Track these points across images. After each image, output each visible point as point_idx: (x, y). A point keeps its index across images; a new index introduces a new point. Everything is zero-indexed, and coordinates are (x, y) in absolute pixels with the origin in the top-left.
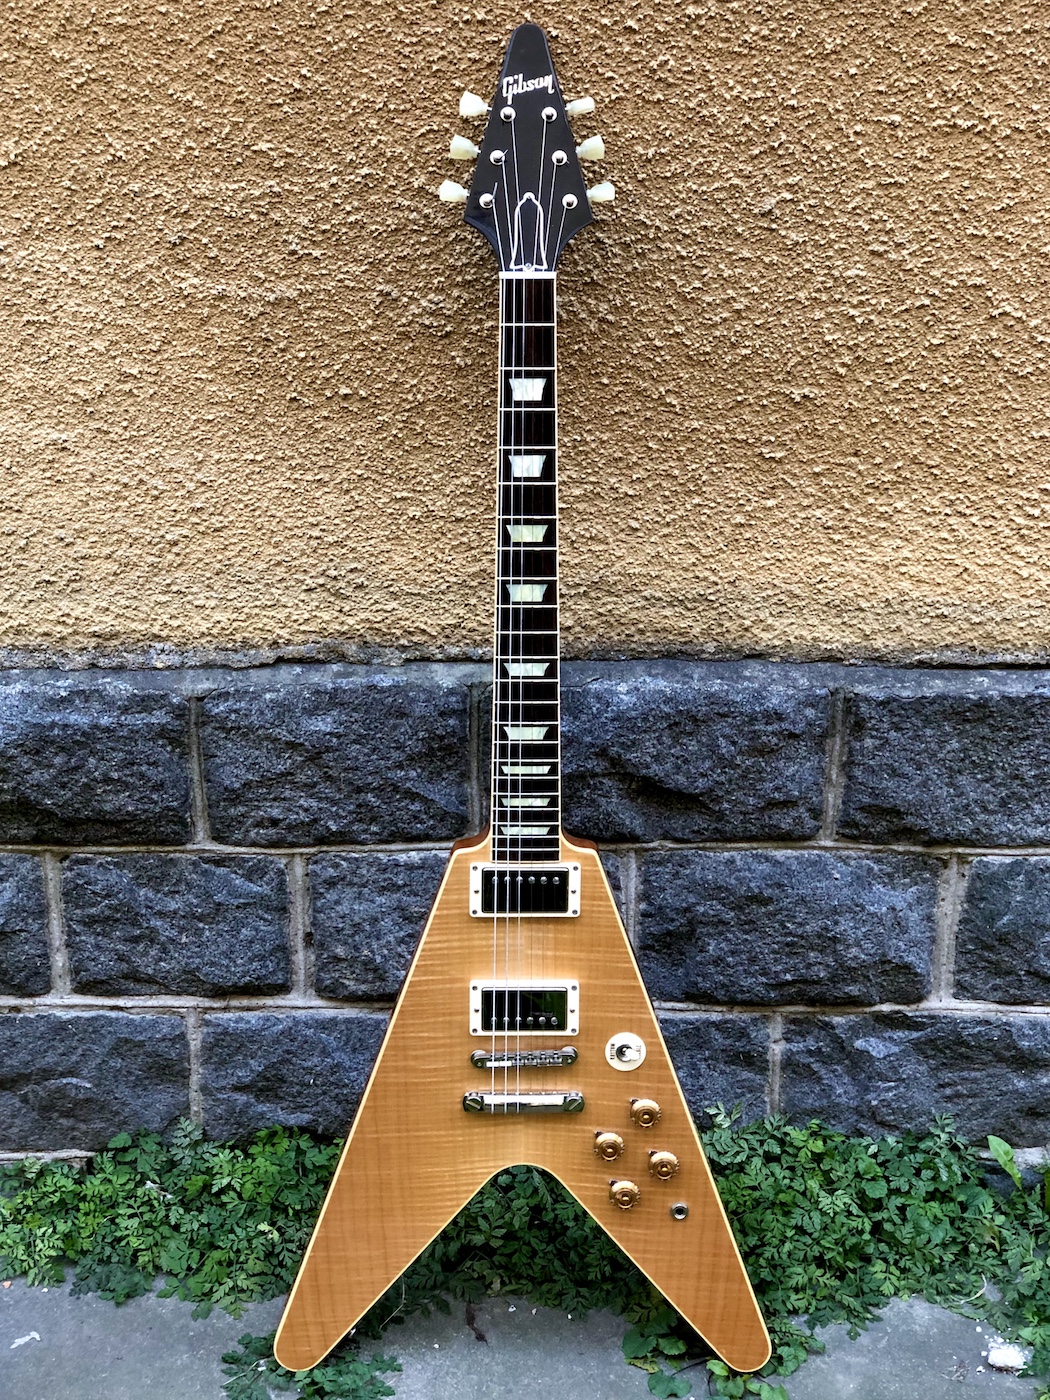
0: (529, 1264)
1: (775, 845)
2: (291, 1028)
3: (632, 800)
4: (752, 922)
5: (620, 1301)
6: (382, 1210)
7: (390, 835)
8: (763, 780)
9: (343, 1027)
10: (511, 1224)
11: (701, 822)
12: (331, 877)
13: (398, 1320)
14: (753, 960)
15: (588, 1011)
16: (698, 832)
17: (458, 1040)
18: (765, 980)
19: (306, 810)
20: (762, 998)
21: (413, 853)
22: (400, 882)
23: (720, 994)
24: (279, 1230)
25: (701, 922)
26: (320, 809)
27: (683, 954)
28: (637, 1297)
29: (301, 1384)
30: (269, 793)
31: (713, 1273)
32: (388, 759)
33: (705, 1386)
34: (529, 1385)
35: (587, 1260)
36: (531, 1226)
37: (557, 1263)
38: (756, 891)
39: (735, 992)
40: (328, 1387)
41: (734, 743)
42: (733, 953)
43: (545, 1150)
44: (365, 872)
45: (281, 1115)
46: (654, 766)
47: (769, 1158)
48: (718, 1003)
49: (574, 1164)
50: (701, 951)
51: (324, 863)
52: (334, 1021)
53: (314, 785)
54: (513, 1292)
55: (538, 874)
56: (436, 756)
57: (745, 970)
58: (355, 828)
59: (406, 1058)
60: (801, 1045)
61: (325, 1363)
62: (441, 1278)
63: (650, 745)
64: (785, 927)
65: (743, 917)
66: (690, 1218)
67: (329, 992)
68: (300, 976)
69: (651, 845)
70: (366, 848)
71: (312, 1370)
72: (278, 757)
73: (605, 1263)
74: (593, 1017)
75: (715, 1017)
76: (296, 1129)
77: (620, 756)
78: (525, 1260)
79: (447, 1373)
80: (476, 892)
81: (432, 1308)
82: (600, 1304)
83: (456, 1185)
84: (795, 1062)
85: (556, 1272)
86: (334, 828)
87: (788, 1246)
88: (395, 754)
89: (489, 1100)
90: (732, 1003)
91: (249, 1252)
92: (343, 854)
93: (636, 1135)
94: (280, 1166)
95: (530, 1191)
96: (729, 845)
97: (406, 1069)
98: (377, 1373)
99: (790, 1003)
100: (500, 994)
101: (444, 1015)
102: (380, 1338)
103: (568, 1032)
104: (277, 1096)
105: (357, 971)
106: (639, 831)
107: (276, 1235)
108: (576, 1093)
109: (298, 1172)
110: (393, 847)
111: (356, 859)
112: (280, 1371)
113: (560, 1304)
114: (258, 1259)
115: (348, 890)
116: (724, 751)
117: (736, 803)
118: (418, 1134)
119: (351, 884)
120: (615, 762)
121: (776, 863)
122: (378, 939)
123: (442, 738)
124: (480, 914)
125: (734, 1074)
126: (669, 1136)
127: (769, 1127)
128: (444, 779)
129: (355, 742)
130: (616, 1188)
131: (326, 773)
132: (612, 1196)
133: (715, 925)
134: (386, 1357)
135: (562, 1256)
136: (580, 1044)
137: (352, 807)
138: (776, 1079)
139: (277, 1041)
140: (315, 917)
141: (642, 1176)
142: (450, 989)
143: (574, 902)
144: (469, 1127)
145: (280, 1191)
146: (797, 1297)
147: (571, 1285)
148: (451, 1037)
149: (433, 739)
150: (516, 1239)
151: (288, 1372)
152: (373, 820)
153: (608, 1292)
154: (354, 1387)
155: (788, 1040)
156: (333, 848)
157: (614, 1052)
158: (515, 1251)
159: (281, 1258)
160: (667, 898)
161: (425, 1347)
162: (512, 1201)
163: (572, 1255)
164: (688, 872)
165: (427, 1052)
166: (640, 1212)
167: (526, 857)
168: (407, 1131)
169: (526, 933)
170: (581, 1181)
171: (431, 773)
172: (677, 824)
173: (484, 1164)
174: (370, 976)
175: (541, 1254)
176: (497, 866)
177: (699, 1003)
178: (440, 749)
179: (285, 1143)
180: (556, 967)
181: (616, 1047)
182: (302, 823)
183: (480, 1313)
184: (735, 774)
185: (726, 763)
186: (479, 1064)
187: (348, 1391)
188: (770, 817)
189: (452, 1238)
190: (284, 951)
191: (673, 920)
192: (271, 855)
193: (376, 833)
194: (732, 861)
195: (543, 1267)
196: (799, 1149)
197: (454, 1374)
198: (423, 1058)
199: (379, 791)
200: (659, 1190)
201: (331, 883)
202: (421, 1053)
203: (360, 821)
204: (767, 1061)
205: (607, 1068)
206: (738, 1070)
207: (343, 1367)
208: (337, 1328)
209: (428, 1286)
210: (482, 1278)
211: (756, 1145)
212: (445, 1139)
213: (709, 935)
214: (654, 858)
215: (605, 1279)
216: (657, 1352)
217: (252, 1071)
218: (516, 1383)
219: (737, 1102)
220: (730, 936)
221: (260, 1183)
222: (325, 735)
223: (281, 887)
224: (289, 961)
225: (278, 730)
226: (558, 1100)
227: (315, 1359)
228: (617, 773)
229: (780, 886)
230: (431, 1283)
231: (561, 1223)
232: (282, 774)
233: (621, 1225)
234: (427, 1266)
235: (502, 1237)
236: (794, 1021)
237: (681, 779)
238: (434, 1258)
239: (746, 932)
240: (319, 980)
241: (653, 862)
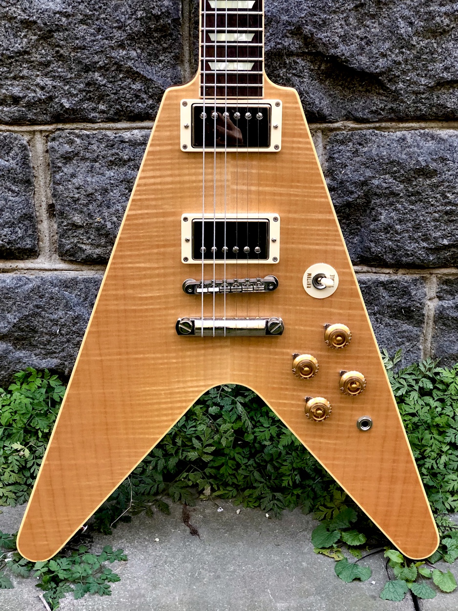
0: (234, 475)
1: (440, 125)
2: (39, 287)
3: (321, 81)
4: (418, 193)
5: (308, 503)
6: (107, 424)
7: (116, 114)
8: (433, 61)
9: (82, 286)
10: (220, 443)
11: (378, 102)
12: (67, 153)
13: (127, 520)
14: (417, 228)
15: (287, 243)
16: (376, 111)
17: (172, 270)
18: (425, 245)
19: (42, 88)
20: (422, 261)
21: (136, 132)
22: (126, 157)
23: (389, 258)
24: (31, 449)
25: (376, 194)
26: (54, 87)
27: (359, 224)
28: (322, 499)
29: (39, 572)
30: (9, 72)
31: (392, 477)
32: (111, 38)
33: (383, 572)
34: (234, 571)
35: (281, 471)
36: (235, 445)
37: (257, 474)
38: (424, 164)
39: (401, 256)
40: (62, 576)
41: (411, 24)
42: (400, 221)
43: (249, 371)
44: (95, 148)
45: (35, 360)
46: (342, 47)
47: (423, 392)
48: (386, 265)
49: (274, 383)
50: (374, 220)
51: (61, 140)
52: (74, 282)
53: (49, 63)
54: (220, 497)
55: (243, 110)
56: (153, 37)
57: (410, 237)
58: (85, 106)
59: (125, 287)
60: (451, 302)
61: (62, 554)
62: (162, 486)
63: (338, 26)
64: (446, 197)
65: (410, 189)
66: (373, 429)
67: (69, 255)
68: (45, 244)
69: (336, 125)
70: (96, 126)
71: (49, 561)
72: (15, 36)
73: (296, 473)
74: (292, 249)
75: (383, 278)
76: (46, 371)
77: (312, 34)
78: (231, 472)
79: (166, 562)
80: (187, 127)
81: (155, 509)
82: (292, 505)
83: (171, 402)
84: (446, 316)
85: (256, 480)
86: (67, 105)
87: (444, 458)
88: (118, 34)
89: (198, 324)
90: (398, 266)
91: (5, 466)
92: (77, 131)
93: (329, 357)
94: (32, 399)
95: (234, 417)
96: (401, 125)
97: (125, 297)
98: (106, 563)
99: (445, 266)
100: (209, 225)
101: (158, 246)
102: (110, 533)
103: (270, 261)
104: (31, 344)
105: (92, 237)
106: (326, 112)
107: (27, 453)
108: (277, 318)
109: (47, 404)
110: (119, 125)
111: (88, 136)
112: (22, 562)
113: (259, 506)
114: (13, 471)
115: (82, 164)
116: (403, 31)
117: (411, 83)
118: (137, 356)
119: (84, 159)
120: (308, 41)
121: (441, 140)
122: (108, 207)
123: (157, 18)
124: (190, 149)
125: (396, 326)
126: (358, 358)
127: (422, 369)
128: (160, 61)
129: (82, 22)
130: (311, 403)
131: (57, 52)
132: (308, 411)
133: (387, 196)
134: (114, 549)
135: (261, 468)
136: (280, 274)
137: (82, 86)
138: (429, 330)
139: (28, 298)
140: (55, 189)
141: (334, 393)
142: (163, 222)
143: (276, 138)
144: (182, 350)
145: (31, 418)
146: (453, 499)
147: (268, 490)
148: (164, 268)
149: (150, 18)
150: (224, 455)
151: (29, 562)
152: (101, 98)
153: (298, 496)
154: (84, 574)
155: (440, 298)
156: (67, 126)
157: (311, 281)
158: (223, 465)
159: (32, 471)
160: (348, 173)
161: (148, 541)
162: (220, 426)
163: (269, 467)
164: (366, 149)
165: (144, 281)
166: (331, 425)
167: (232, 92)
168: (127, 353)
169: (231, 170)
170: (280, 398)
171: (150, 55)
172: (359, 106)
173: (195, 384)
174: (103, 241)
175: (243, 467)
176: (205, 102)
177: (371, 266)
178: (156, 30)
179: (38, 382)
180: (259, 202)
181: (313, 276)
182: (40, 100)
183: (193, 513)
184: (410, 54)
185: (403, 43)
186: (190, 290)
187: (79, 578)
188: (438, 97)
189: (172, 455)
190: (29, 219)
191: (352, 193)
192: (15, 132)
193: (103, 112)
194: (404, 139)
195: (246, 477)
196: (448, 385)
197: (171, 562)
198: (140, 286)
199: (104, 69)
200: (347, 405)
201: (67, 158)
202: (138, 282)
203: (90, 99)
204: (423, 315)
205: (304, 296)
206: (400, 323)
207: (77, 558)
208: (70, 525)
209: (152, 492)
210: (195, 485)
211: (413, 383)
212: (160, 361)
213: (382, 205)
214: (338, 137)
215: (295, 486)
216: (341, 543)
217: (9, 323)
218: (223, 570)
219: (398, 349)
220: (399, 206)
221: (16, 412)
222: (55, 13)
223: (25, 161)
224: (35, 230)
225: (13, 9)
226: (261, 324)
227: (52, 551)
228: (310, 53)
229: (443, 160)
230: (154, 490)
231: (260, 443)
232: (19, 53)
233: (315, 436)
234: (151, 477)
235: (212, 454)
236: (446, 282)
237: (364, 59)
238: (157, 470)
239: (413, 204)
240: (61, 246)
241: (337, 141)
